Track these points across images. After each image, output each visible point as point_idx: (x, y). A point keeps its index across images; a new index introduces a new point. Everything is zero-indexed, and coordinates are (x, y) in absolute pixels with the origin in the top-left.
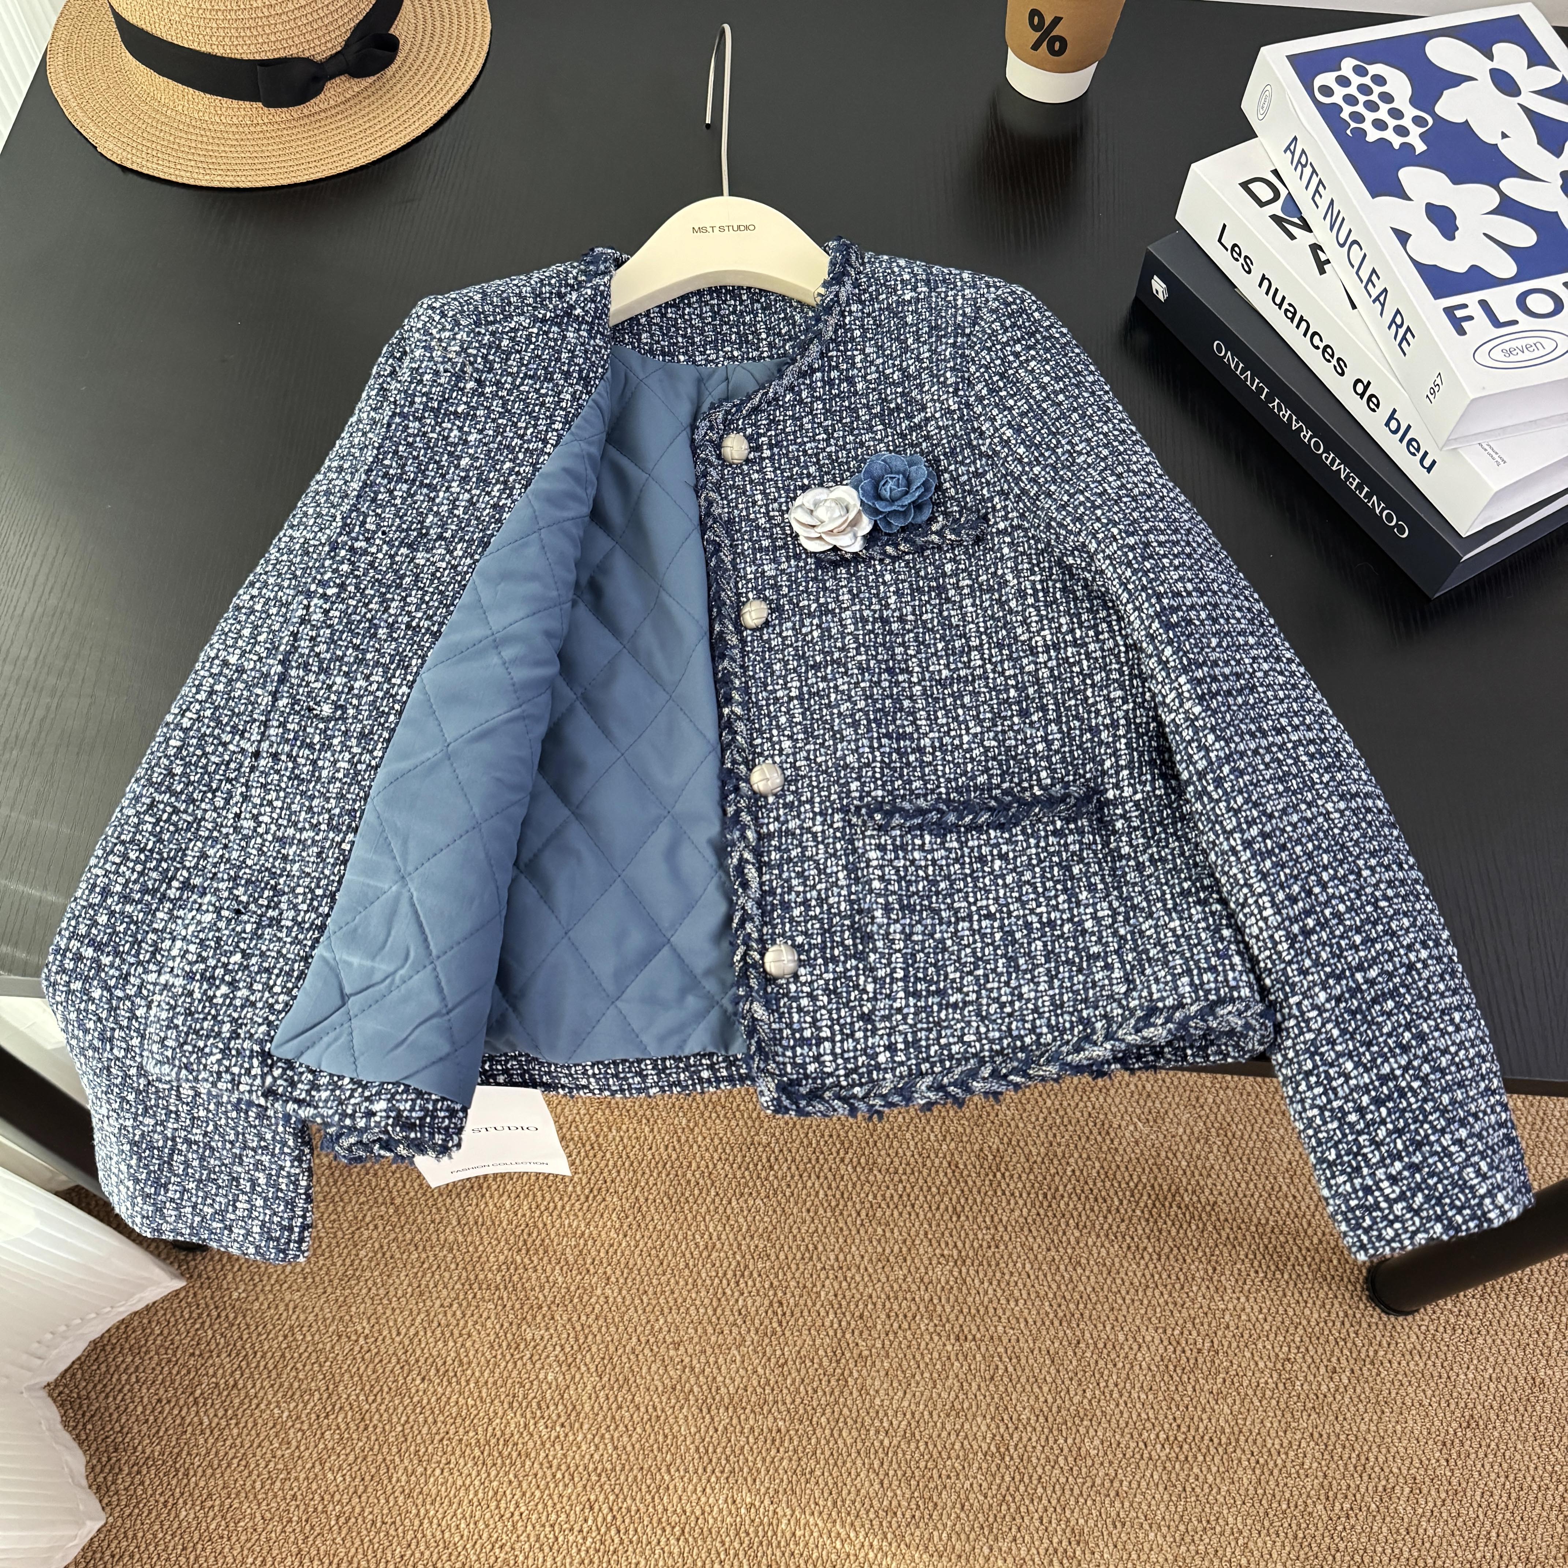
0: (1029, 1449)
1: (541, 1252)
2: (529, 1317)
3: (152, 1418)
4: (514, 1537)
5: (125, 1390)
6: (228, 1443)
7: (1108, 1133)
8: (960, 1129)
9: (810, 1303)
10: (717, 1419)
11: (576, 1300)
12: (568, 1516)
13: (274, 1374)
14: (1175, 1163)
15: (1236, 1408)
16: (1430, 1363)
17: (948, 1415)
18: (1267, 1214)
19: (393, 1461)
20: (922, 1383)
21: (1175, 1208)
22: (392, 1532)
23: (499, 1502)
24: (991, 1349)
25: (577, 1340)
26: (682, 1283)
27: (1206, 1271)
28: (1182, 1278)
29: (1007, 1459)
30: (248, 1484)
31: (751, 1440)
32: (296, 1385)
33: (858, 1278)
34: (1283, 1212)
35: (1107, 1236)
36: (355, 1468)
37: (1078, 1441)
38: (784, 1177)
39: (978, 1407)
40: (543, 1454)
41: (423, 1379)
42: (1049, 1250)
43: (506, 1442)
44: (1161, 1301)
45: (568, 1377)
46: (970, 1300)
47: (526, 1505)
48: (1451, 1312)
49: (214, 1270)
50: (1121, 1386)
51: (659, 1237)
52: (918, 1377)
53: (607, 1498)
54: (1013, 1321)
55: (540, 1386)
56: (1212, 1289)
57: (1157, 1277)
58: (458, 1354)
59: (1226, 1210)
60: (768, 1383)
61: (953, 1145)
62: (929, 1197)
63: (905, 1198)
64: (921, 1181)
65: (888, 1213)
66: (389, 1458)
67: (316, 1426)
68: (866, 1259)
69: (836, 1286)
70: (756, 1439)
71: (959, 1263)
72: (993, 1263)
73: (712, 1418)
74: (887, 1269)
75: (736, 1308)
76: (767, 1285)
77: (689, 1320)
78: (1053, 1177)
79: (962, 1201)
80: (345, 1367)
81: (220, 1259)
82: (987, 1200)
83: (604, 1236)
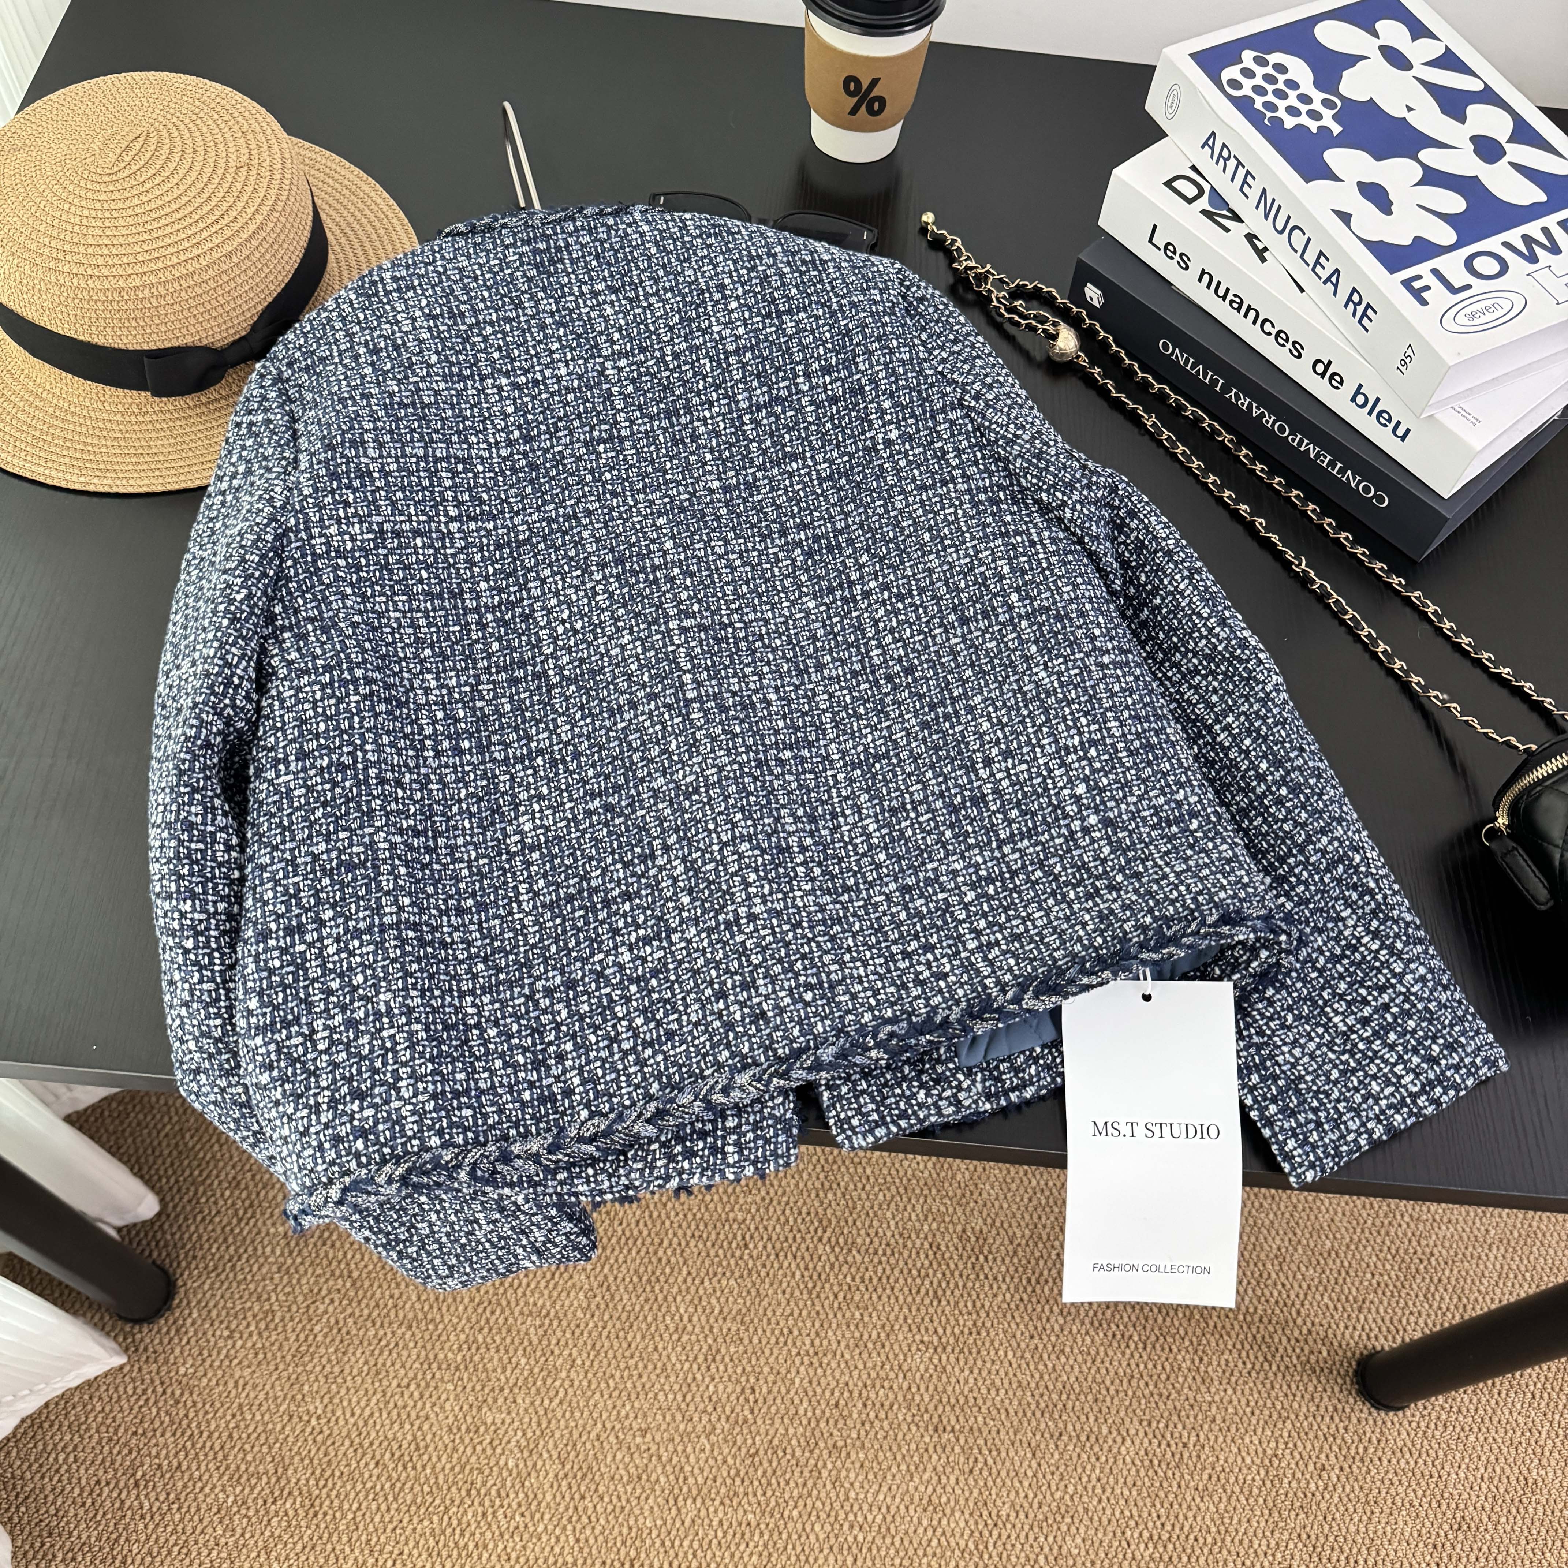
0: (1009, 1547)
1: (504, 1331)
2: (490, 1400)
3: (89, 1501)
5: (62, 1471)
6: (169, 1529)
8: (943, 1209)
9: (783, 1390)
10: (684, 1511)
11: (539, 1383)
13: (220, 1456)
15: (1222, 1506)
16: (1420, 1461)
17: (925, 1510)
18: (1255, 1301)
19: (343, 1551)
20: (898, 1476)
24: (971, 1441)
25: (539, 1425)
26: (650, 1367)
27: (1193, 1362)
28: (1168, 1368)
29: (986, 1556)
31: (720, 1534)
32: (243, 1467)
33: (834, 1364)
34: (1272, 1300)
35: (1092, 1323)
36: (303, 1558)
37: (1059, 1539)
38: (760, 1256)
39: (957, 1502)
40: (501, 1546)
41: (377, 1464)
42: (1032, 1337)
43: (462, 1534)
44: (1147, 1392)
45: (530, 1464)
46: (949, 1389)
48: (1443, 1408)
49: (161, 1343)
50: (1104, 1481)
51: (628, 1318)
52: (894, 1470)
54: (994, 1412)
55: (500, 1473)
56: (1199, 1380)
57: (1142, 1367)
58: (415, 1438)
60: (738, 1474)
61: (934, 1225)
62: (909, 1280)
63: (884, 1280)
64: (901, 1263)
65: (866, 1297)
66: (338, 1548)
67: (262, 1512)
68: (843, 1344)
69: (811, 1373)
70: (725, 1533)
71: (939, 1350)
72: (974, 1351)
73: (679, 1510)
74: (865, 1355)
75: (706, 1395)
76: (739, 1370)
77: (657, 1406)
78: (1037, 1260)
79: (944, 1285)
80: (296, 1449)
81: (168, 1332)
82: (970, 1284)
83: (570, 1315)
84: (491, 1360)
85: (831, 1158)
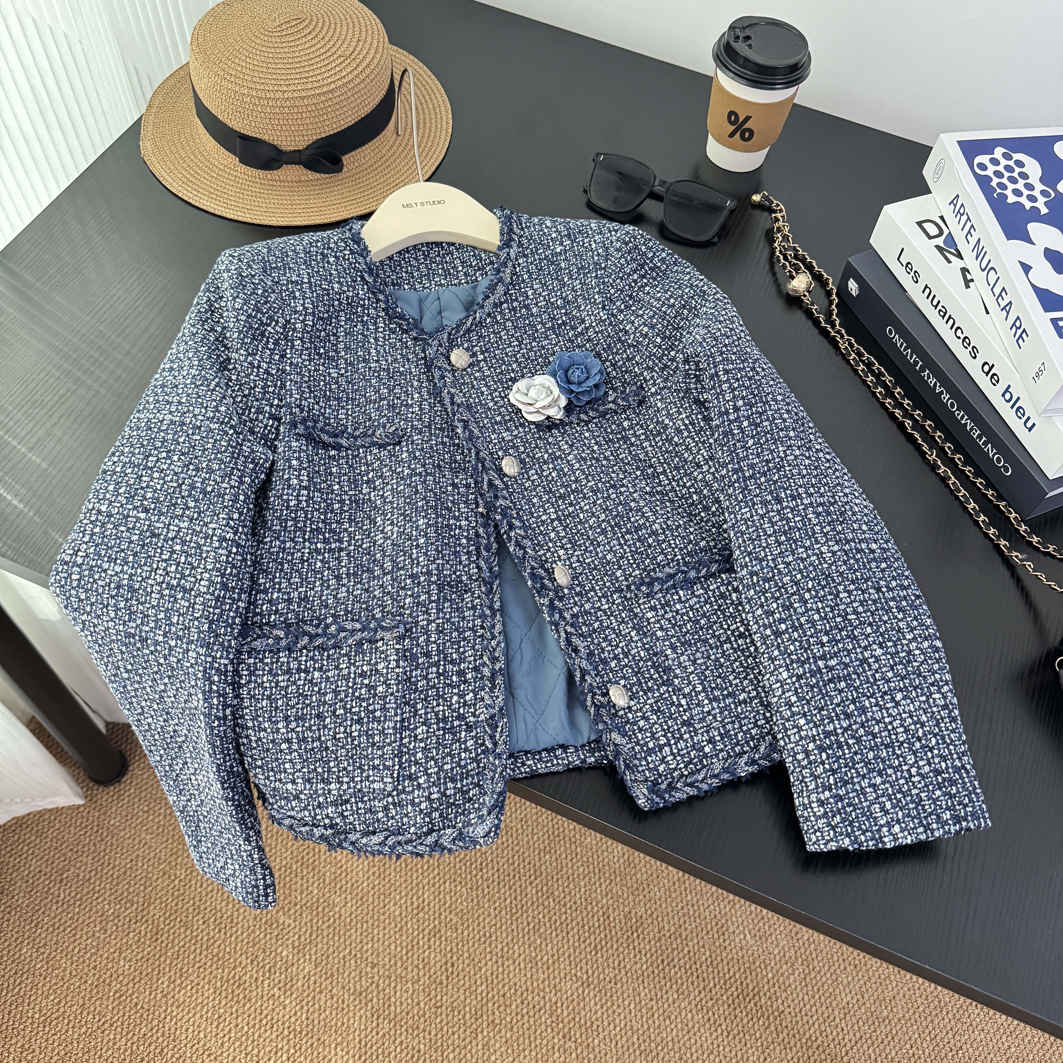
1: (310, 868)
2: (286, 909)
3: (31, 881)
4: (219, 1052)
5: (23, 857)
6: (70, 915)
7: (723, 934)
8: (620, 893)
9: (472, 973)
10: (381, 1026)
11: (320, 909)
12: (259, 1052)
13: (115, 883)
14: (764, 973)
18: (818, 1034)
19: (164, 969)
21: (752, 1004)
22: (145, 1016)
23: (219, 1024)
24: (585, 1053)
25: (311, 936)
26: (393, 925)
28: (739, 1056)
30: (71, 947)
31: (398, 1050)
32: (125, 894)
33: (512, 968)
34: (830, 1037)
35: (696, 1006)
36: (140, 964)
38: (487, 880)
40: (259, 1003)
41: (204, 923)
42: (651, 1000)
43: (239, 985)
46: (583, 1013)
47: (236, 1033)
49: (106, 801)
51: (390, 888)
52: (527, 1053)
53: (289, 1050)
54: (608, 1040)
55: (275, 957)
57: (721, 1048)
58: (232, 915)
59: (789, 1020)
60: (424, 1015)
61: (611, 902)
62: (581, 932)
63: (564, 926)
64: (579, 918)
65: (548, 932)
66: (163, 966)
67: (126, 926)
68: (522, 957)
69: (495, 968)
70: (402, 1050)
71: (585, 985)
72: (609, 994)
73: (378, 1024)
74: (534, 970)
75: (422, 956)
76: (448, 949)
77: (388, 951)
78: (673, 950)
79: (603, 943)
80: (160, 895)
81: (113, 796)
82: (621, 949)
83: (354, 873)
84: (296, 883)
85: (556, 832)
